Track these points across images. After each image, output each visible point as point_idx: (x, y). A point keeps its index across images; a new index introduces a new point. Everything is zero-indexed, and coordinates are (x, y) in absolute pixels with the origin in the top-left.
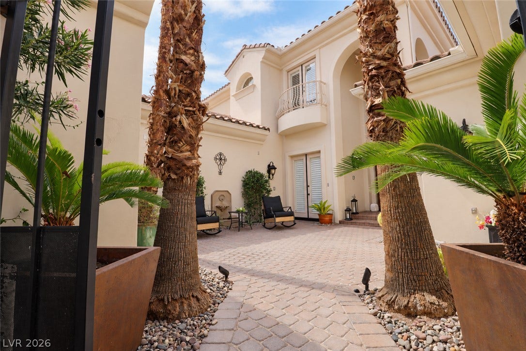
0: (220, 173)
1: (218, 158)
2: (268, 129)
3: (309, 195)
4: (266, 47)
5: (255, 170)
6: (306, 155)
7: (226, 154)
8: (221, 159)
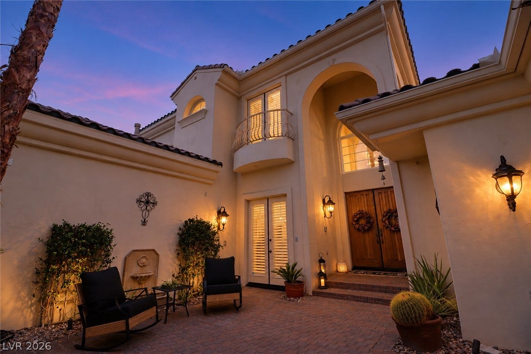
0: (144, 223)
1: (143, 200)
2: (221, 164)
3: (271, 252)
4: (223, 67)
5: (199, 219)
6: (268, 199)
7: (157, 195)
8: (147, 202)
